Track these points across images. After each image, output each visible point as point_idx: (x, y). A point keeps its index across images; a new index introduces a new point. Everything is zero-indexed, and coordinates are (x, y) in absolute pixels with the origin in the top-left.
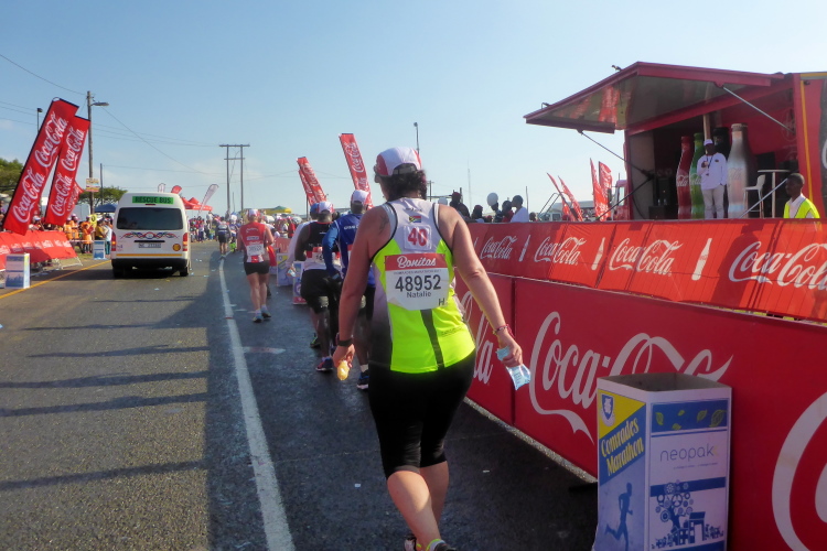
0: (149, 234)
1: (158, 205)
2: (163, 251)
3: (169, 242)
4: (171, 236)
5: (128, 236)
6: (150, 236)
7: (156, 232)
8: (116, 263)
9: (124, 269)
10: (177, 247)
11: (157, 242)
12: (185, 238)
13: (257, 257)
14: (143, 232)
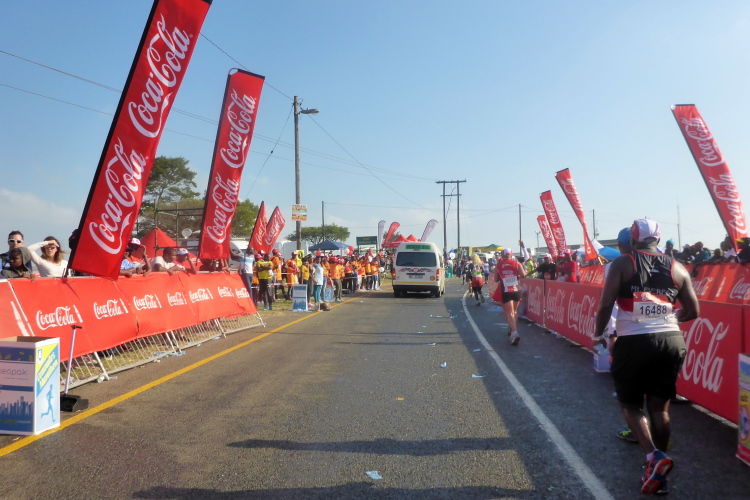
0: (416, 269)
1: (422, 251)
2: (424, 281)
3: (428, 275)
4: (429, 271)
5: (403, 270)
6: (416, 271)
7: (420, 268)
8: (396, 288)
9: (401, 292)
10: (432, 278)
11: (419, 275)
12: (438, 272)
13: (512, 287)
14: (412, 268)
